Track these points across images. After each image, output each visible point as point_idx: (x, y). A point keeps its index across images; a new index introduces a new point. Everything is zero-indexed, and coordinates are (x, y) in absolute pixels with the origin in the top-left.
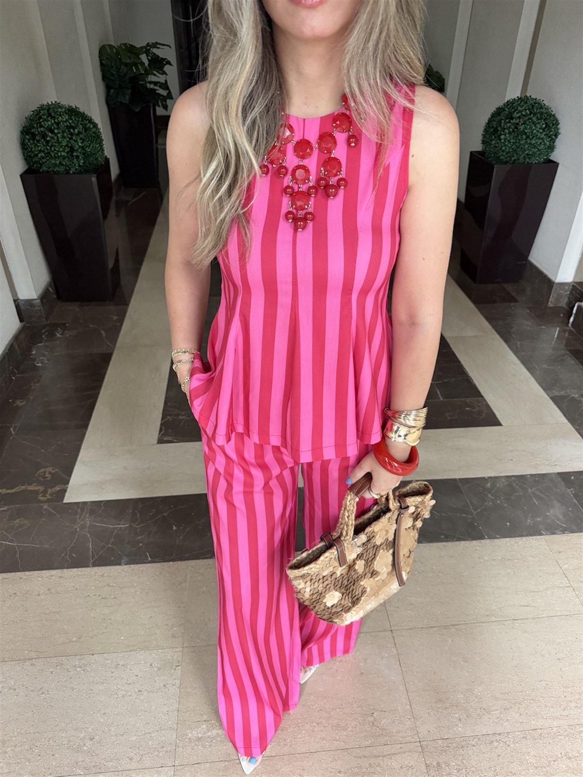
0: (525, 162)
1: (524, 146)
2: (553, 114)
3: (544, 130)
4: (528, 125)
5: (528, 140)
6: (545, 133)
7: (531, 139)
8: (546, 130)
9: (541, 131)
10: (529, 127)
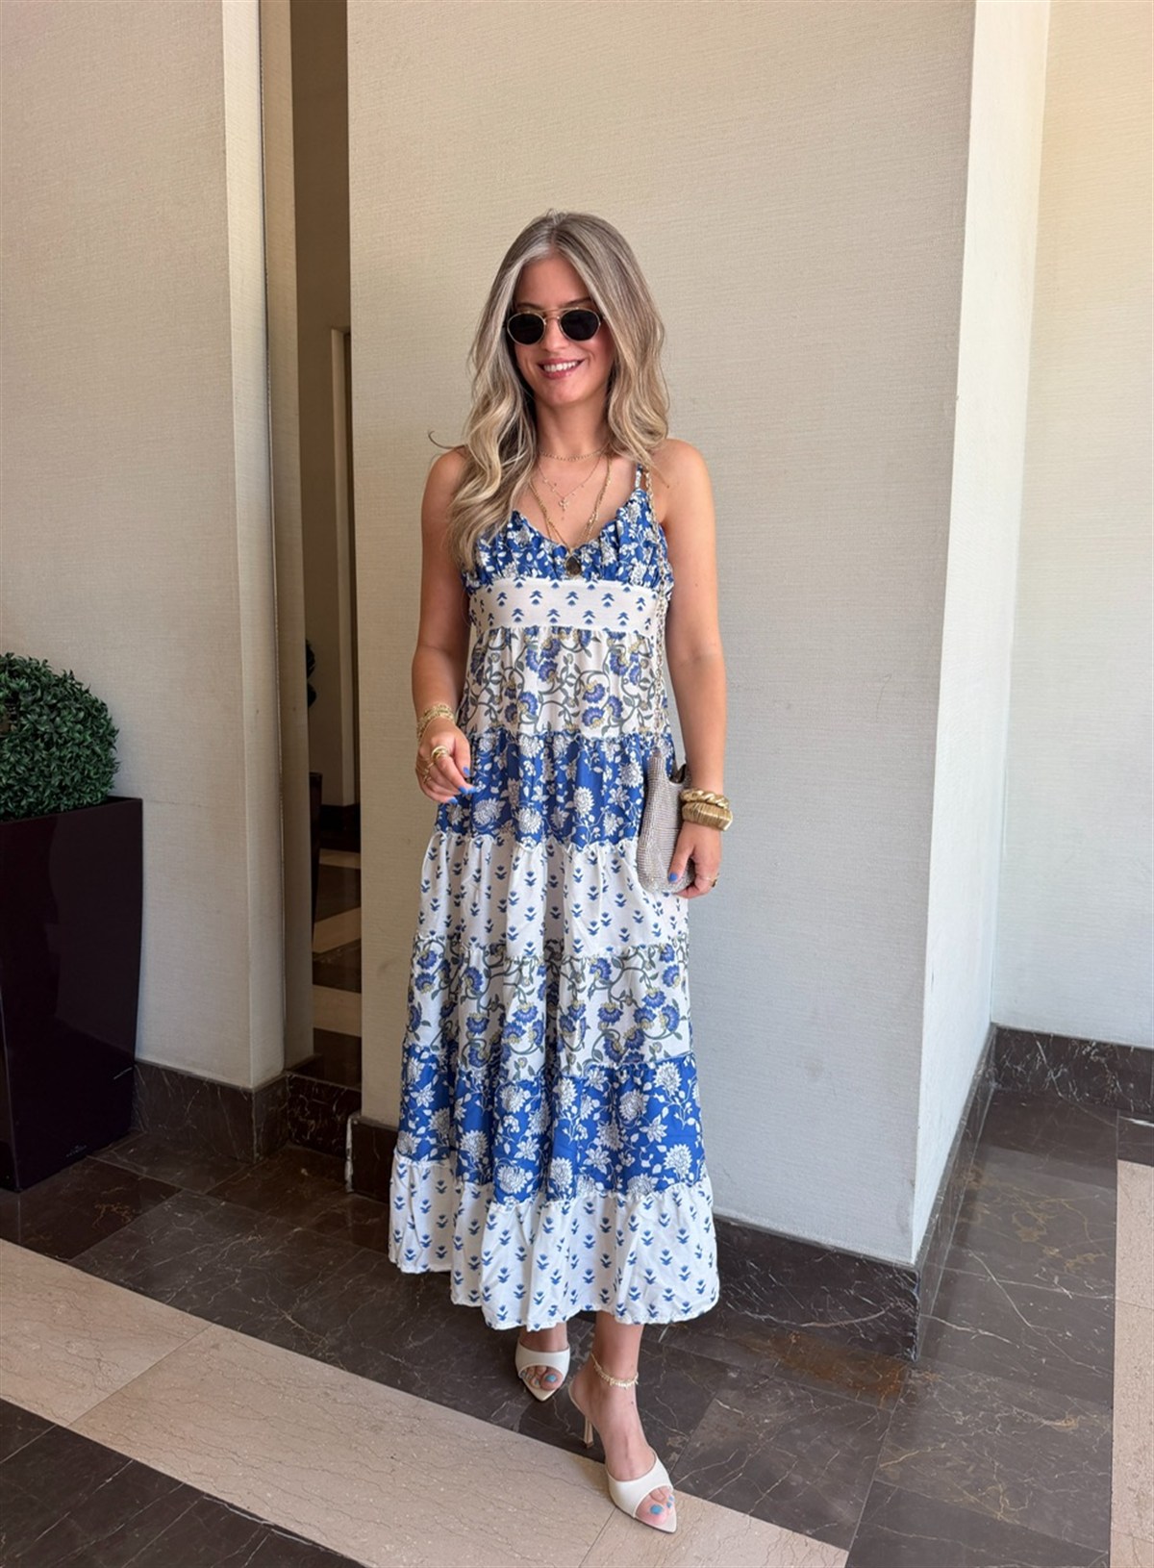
0: (58, 807)
1: (48, 766)
2: (84, 689)
3: (82, 722)
4: (40, 715)
5: (54, 749)
6: (89, 732)
7: (60, 747)
8: (89, 724)
9: (79, 727)
10: (45, 717)
